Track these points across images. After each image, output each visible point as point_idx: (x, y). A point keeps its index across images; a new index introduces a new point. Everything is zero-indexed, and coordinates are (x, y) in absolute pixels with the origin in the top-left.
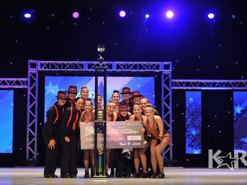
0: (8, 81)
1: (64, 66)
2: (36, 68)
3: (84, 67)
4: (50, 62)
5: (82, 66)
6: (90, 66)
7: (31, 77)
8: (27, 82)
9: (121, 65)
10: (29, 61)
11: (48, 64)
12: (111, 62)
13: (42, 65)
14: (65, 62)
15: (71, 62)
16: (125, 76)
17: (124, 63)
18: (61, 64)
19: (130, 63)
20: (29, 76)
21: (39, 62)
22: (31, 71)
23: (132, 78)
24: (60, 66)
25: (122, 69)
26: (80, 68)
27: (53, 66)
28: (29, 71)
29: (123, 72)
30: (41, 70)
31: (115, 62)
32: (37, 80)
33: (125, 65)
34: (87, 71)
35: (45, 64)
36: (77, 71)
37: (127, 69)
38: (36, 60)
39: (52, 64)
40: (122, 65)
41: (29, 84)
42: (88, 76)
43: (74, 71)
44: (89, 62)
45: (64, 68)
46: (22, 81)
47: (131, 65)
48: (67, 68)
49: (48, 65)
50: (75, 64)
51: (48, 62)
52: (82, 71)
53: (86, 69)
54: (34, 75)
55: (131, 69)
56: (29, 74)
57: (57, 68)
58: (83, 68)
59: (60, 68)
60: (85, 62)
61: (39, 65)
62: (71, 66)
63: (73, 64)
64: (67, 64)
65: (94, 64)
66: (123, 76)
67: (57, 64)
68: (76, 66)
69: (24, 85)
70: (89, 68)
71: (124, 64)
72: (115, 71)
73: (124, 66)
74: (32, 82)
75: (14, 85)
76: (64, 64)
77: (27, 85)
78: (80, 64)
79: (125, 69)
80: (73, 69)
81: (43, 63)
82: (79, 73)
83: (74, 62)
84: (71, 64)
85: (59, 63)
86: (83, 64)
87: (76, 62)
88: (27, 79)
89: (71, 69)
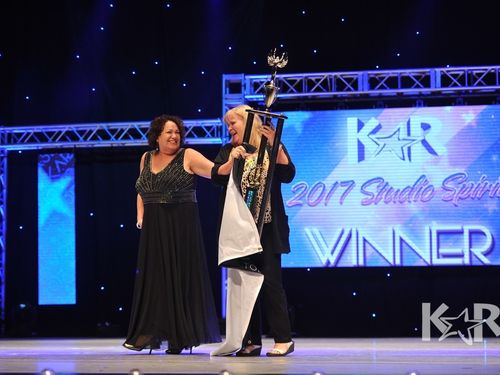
1: (311, 84)
2: (239, 92)
3: (360, 87)
5: (355, 84)
6: (373, 83)
8: (220, 128)
9: (453, 76)
10: (225, 77)
12: (428, 70)
13: (255, 86)
14: (314, 76)
15: (326, 75)
16: (464, 104)
17: (460, 70)
18: (302, 80)
19: (476, 70)
21: (248, 77)
22: (230, 100)
23: (484, 107)
24: (299, 87)
25: (455, 85)
26: (349, 90)
27: (283, 87)
28: (225, 102)
29: (460, 92)
30: (254, 97)
31: (438, 70)
33: (464, 75)
34: (367, 96)
35: (262, 83)
36: (342, 98)
37: (469, 85)
38: (239, 73)
39: (280, 82)
40: (455, 76)
42: (371, 108)
43: (335, 96)
44: (371, 73)
45: (309, 91)
46: (209, 128)
47: (479, 75)
48: (318, 90)
50: (338, 80)
52: (355, 96)
53: (364, 90)
55: (480, 84)
56: (225, 108)
57: (292, 92)
58: (356, 89)
59: (300, 91)
60: (360, 73)
61: (248, 86)
62: (325, 85)
63: (331, 80)
64: (318, 80)
65: (383, 78)
66: (460, 104)
67: (292, 82)
68: (340, 86)
69: (213, 135)
70: (372, 87)
71: (461, 73)
72: (439, 93)
73: (462, 80)
75: (190, 136)
76: (309, 81)
77: (221, 136)
78: (349, 80)
79: (463, 85)
80: (331, 91)
81: (258, 81)
82: (346, 100)
83: (334, 74)
84: (326, 80)
85: (299, 80)
86: (357, 79)
87: (338, 74)
88: (219, 121)
89: (328, 91)
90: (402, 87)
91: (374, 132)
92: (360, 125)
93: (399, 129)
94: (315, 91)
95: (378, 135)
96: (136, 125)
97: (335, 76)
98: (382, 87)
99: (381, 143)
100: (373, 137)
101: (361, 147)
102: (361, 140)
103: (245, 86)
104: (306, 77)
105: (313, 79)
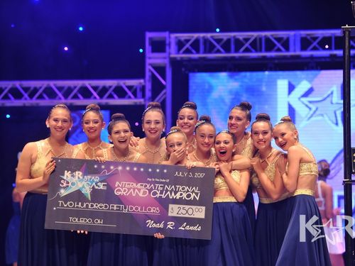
0: (95, 88)
1: (239, 44)
3: (292, 46)
4: (202, 35)
5: (286, 44)
6: (305, 43)
7: (153, 77)
8: (143, 89)
10: (148, 35)
11: (197, 41)
13: (180, 44)
14: (241, 35)
15: (255, 34)
18: (229, 40)
20: (148, 74)
21: (173, 36)
22: (154, 59)
24: (226, 46)
26: (279, 50)
27: (209, 47)
28: (148, 61)
30: (179, 56)
32: (167, 83)
34: (298, 57)
35: (187, 41)
36: (272, 58)
38: (163, 30)
39: (206, 40)
41: (148, 94)
43: (264, 58)
44: (304, 33)
45: (237, 51)
46: (130, 88)
48: (247, 50)
49: (196, 45)
50: (267, 39)
51: (196, 35)
52: (285, 57)
53: (295, 51)
54: (161, 70)
56: (148, 68)
57: (218, 51)
58: (287, 49)
59: (228, 51)
60: (292, 33)
61: (173, 47)
62: (255, 45)
63: (261, 39)
64: (247, 40)
65: (317, 38)
67: (219, 41)
68: (270, 45)
69: (136, 96)
70: (304, 48)
74: (157, 88)
75: (111, 97)
76: (237, 40)
77: (143, 96)
78: (279, 40)
80: (261, 51)
81: (182, 39)
82: (276, 61)
83: (263, 34)
84: (255, 40)
85: (225, 39)
86: (288, 39)
87: (268, 34)
88: (142, 81)
89: (256, 51)
90: (336, 49)
91: (306, 94)
92: (291, 88)
93: (332, 93)
94: (244, 51)
95: (310, 98)
96: (52, 84)
97: (265, 36)
98: (315, 49)
99: (313, 107)
100: (305, 100)
101: (292, 110)
102: (292, 103)
103: (170, 44)
104: (234, 37)
105: (241, 38)
